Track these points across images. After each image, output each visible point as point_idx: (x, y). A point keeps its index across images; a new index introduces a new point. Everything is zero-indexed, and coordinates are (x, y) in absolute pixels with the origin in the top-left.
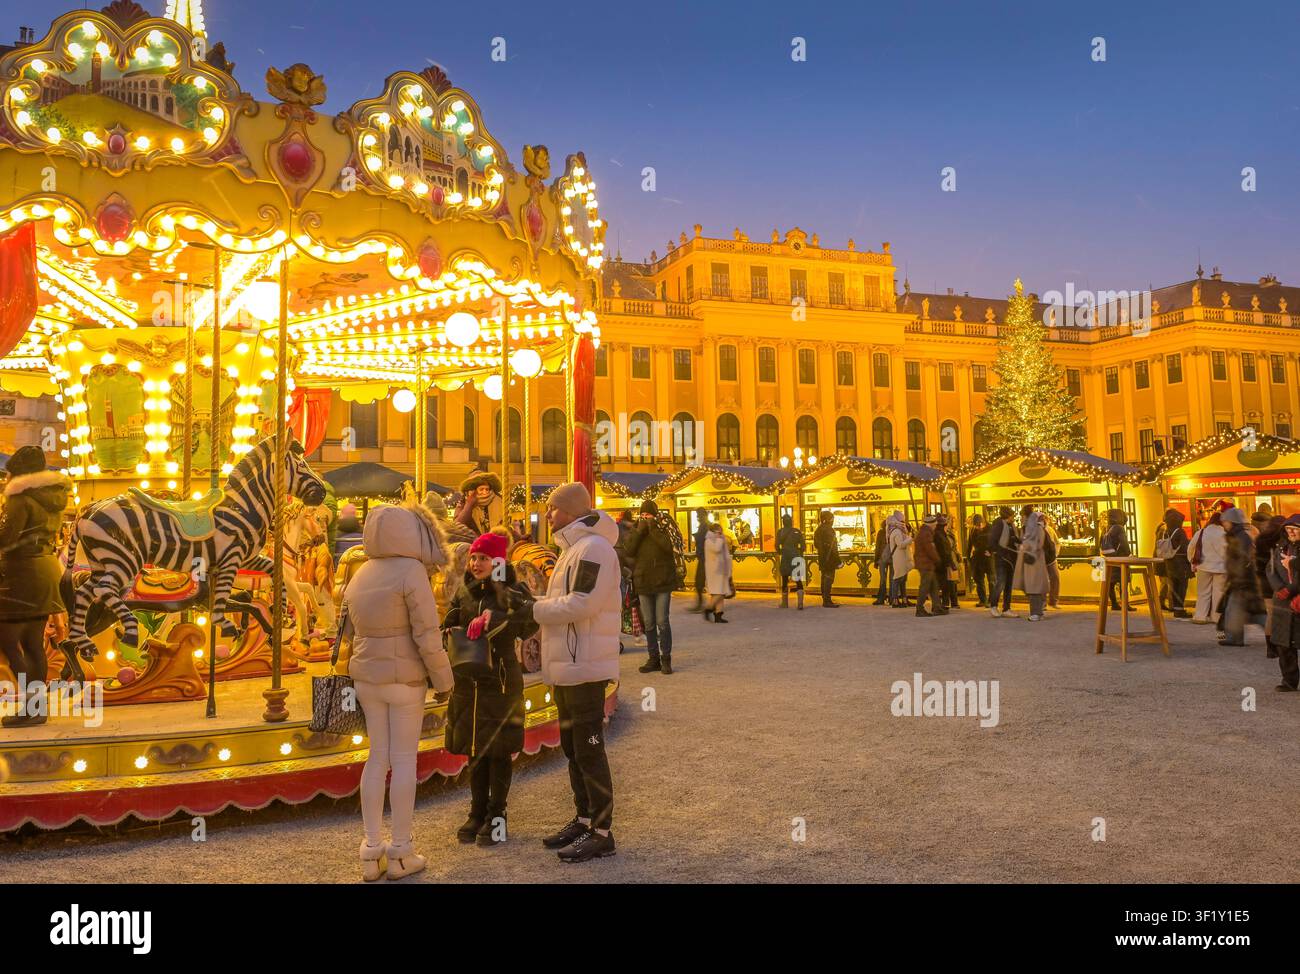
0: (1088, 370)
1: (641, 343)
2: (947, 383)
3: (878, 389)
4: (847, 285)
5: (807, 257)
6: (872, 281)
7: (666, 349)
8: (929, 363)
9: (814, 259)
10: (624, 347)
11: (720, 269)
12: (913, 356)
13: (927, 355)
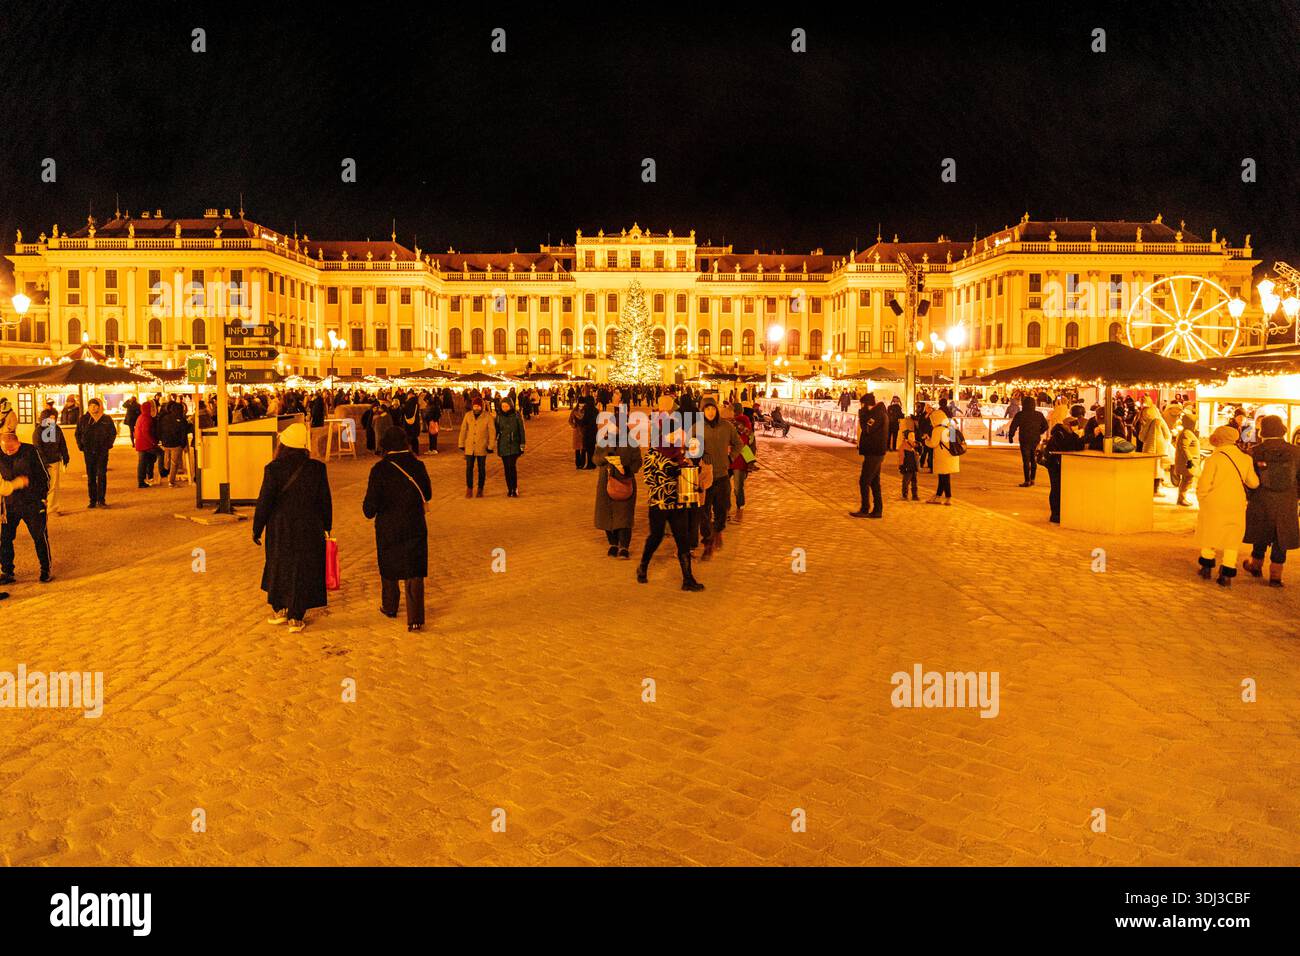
0: (827, 298)
1: (545, 295)
2: (727, 308)
3: (679, 313)
4: (665, 258)
5: (641, 244)
6: (681, 255)
7: (558, 297)
8: (715, 297)
9: (645, 244)
10: (535, 297)
11: (590, 255)
12: (703, 294)
13: (714, 294)
